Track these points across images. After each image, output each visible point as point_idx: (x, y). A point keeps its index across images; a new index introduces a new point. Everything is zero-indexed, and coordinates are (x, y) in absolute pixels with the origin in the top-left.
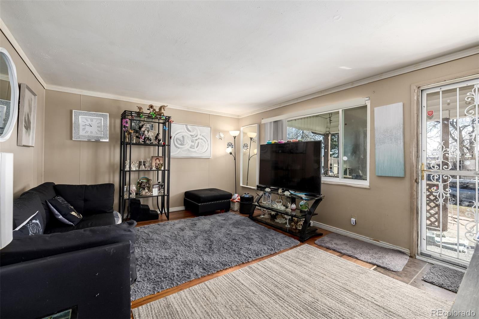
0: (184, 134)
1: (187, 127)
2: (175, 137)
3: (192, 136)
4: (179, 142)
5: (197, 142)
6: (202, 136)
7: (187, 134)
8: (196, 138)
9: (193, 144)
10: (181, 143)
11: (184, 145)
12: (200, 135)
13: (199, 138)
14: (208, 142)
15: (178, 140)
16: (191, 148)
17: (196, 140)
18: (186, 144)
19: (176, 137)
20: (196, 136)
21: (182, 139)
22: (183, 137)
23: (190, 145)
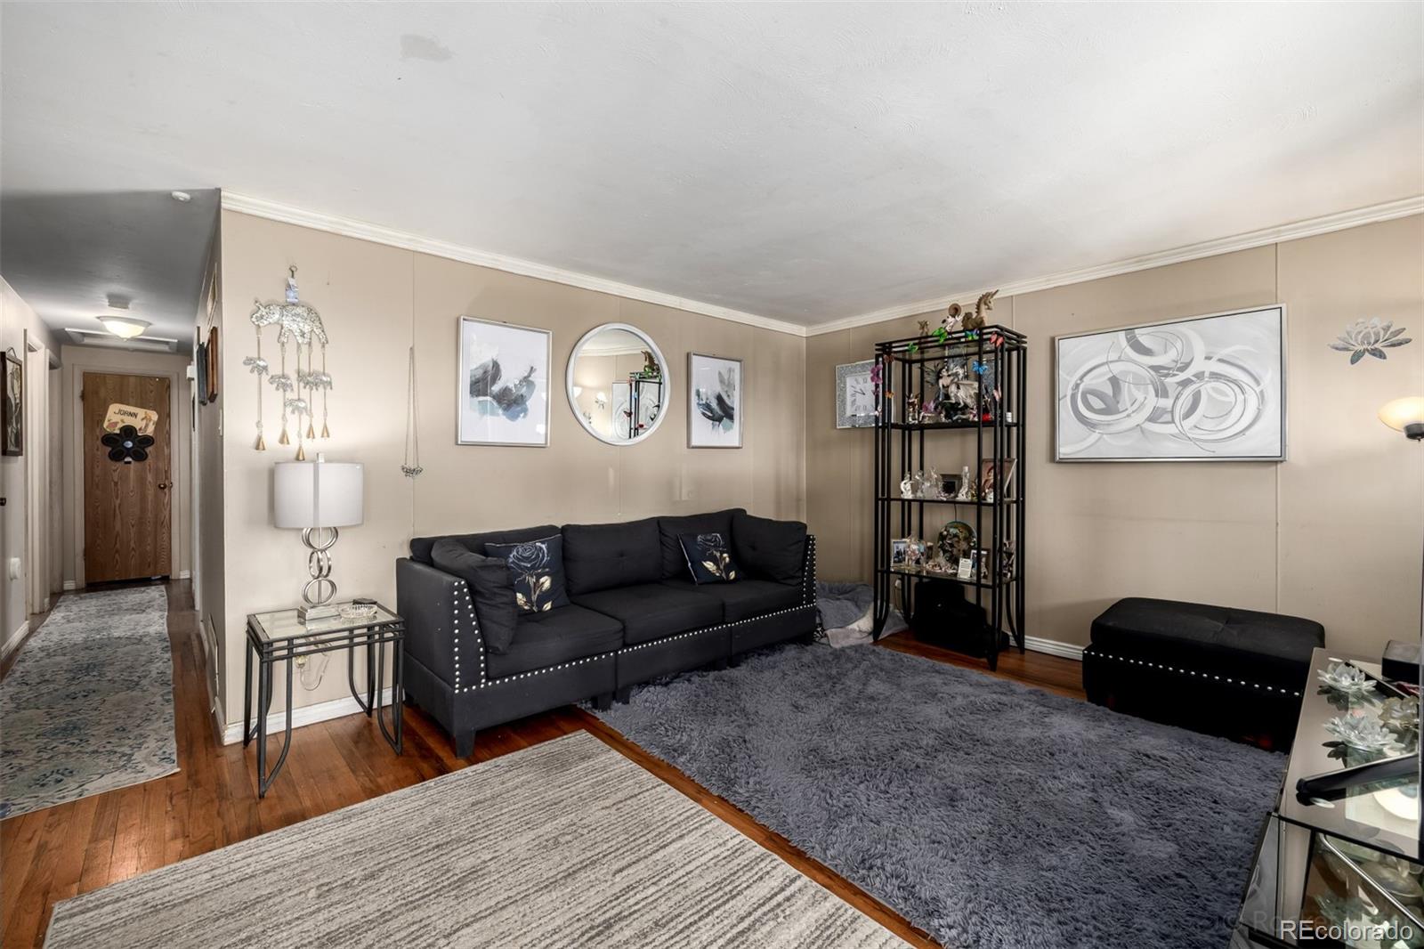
0: (1117, 369)
1: (1135, 337)
2: (1077, 386)
3: (1156, 368)
4: (1097, 404)
5: (1188, 394)
6: (1220, 360)
7: (1133, 366)
8: (1182, 376)
9: (1166, 403)
10: (1104, 406)
11: (1118, 412)
12: (1208, 358)
13: (1200, 376)
14: (1258, 383)
15: (1089, 396)
16: (1151, 419)
17: (1185, 383)
18: (1128, 405)
19: (1081, 387)
20: (1182, 369)
21: (1109, 390)
22: (1115, 382)
23: (1147, 412)
